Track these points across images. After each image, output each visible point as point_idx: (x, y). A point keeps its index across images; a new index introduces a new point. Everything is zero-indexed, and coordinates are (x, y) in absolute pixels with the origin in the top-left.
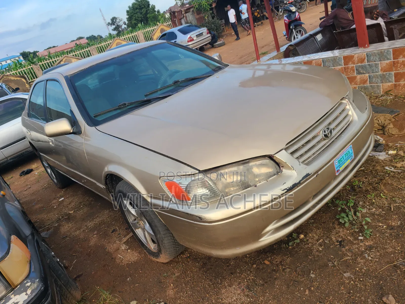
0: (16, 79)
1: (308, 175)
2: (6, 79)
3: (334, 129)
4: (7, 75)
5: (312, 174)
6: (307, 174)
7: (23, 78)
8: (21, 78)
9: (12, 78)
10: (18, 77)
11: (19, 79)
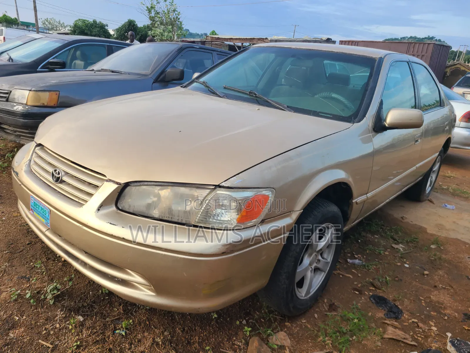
3: (64, 181)
5: (18, 178)
6: (18, 173)
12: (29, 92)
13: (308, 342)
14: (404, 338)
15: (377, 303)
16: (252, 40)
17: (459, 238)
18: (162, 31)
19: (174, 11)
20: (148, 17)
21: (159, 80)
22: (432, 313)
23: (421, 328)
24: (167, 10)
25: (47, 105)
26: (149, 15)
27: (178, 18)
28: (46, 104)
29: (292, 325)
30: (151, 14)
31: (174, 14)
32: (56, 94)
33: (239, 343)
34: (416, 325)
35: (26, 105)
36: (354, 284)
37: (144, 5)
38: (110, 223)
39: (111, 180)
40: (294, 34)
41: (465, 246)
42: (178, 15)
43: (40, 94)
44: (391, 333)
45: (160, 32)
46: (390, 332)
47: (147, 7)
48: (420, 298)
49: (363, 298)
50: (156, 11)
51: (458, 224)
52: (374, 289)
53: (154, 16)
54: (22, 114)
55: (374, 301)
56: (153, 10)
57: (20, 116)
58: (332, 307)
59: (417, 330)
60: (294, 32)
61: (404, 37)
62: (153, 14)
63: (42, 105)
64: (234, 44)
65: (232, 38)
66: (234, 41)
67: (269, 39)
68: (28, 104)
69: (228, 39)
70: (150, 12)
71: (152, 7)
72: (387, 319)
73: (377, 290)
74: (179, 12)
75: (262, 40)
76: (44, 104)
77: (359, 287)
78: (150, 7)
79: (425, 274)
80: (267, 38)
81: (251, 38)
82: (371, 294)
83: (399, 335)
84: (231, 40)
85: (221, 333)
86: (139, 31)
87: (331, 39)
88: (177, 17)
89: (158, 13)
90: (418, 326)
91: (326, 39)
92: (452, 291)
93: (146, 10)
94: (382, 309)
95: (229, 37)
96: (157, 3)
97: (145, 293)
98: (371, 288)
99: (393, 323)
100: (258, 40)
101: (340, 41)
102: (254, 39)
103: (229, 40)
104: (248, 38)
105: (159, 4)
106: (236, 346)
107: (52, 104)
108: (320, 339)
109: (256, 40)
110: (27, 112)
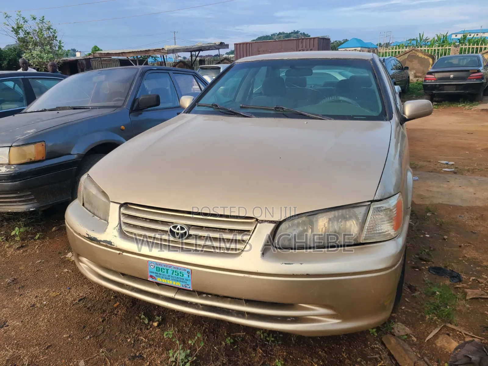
0: (423, 56)
1: (110, 243)
2: (413, 54)
3: (190, 235)
4: (417, 51)
5: (114, 246)
6: (110, 241)
7: (432, 58)
8: (429, 58)
9: (420, 55)
10: (427, 55)
11: (426, 57)
12: (10, 149)
13: (421, 324)
14: (482, 295)
15: (438, 273)
16: (147, 52)
17: (441, 202)
18: (39, 53)
19: (49, 29)
20: (17, 38)
21: (134, 109)
22: (477, 268)
23: (482, 283)
24: (39, 28)
25: (35, 159)
26: (17, 36)
27: (55, 36)
28: (33, 159)
29: (397, 315)
30: (19, 34)
31: (49, 33)
32: (43, 145)
33: (376, 346)
34: (477, 281)
35: (9, 164)
36: (408, 263)
37: (8, 25)
38: (285, 264)
39: (263, 221)
40: (175, 40)
41: (450, 208)
42: (54, 33)
43: (25, 148)
44: (471, 294)
45: (38, 54)
46: (469, 293)
47: (13, 28)
48: (459, 260)
49: (425, 273)
50: (26, 31)
51: (431, 191)
52: (425, 262)
53: (23, 36)
54: (10, 176)
55: (434, 273)
56: (21, 30)
57: (6, 179)
58: (413, 289)
59: (480, 285)
60: (175, 39)
61: (274, 34)
62: (22, 35)
63: (29, 161)
64: (128, 58)
65: (124, 53)
66: (128, 55)
67: (166, 49)
68: (12, 163)
69: (120, 53)
70: (17, 33)
71: (19, 28)
72: (455, 284)
73: (427, 262)
74: (55, 30)
75: (158, 50)
76: (31, 159)
77: (414, 265)
78: (15, 27)
79: (445, 238)
80: (164, 49)
81: (146, 50)
82: (427, 267)
83: (476, 294)
84: (123, 54)
85: (355, 342)
86: (5, 56)
87: (224, 43)
88: (53, 36)
89: (28, 33)
90: (479, 282)
91: (219, 44)
92: (472, 246)
93: (12, 31)
94: (445, 277)
95: (121, 52)
96: (24, 22)
97: (327, 323)
98: (423, 263)
99: (463, 286)
100: (154, 51)
101: (235, 44)
102: (149, 50)
103: (121, 55)
104: (142, 50)
105: (27, 22)
106: (376, 349)
107: (39, 158)
108: (427, 318)
109: (152, 51)
110: (15, 173)
